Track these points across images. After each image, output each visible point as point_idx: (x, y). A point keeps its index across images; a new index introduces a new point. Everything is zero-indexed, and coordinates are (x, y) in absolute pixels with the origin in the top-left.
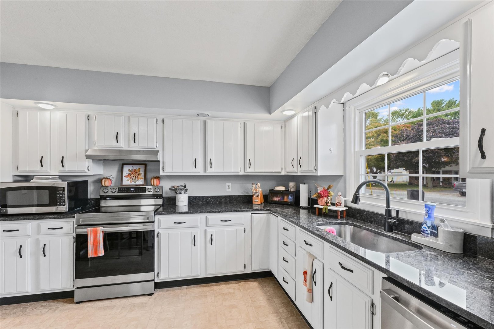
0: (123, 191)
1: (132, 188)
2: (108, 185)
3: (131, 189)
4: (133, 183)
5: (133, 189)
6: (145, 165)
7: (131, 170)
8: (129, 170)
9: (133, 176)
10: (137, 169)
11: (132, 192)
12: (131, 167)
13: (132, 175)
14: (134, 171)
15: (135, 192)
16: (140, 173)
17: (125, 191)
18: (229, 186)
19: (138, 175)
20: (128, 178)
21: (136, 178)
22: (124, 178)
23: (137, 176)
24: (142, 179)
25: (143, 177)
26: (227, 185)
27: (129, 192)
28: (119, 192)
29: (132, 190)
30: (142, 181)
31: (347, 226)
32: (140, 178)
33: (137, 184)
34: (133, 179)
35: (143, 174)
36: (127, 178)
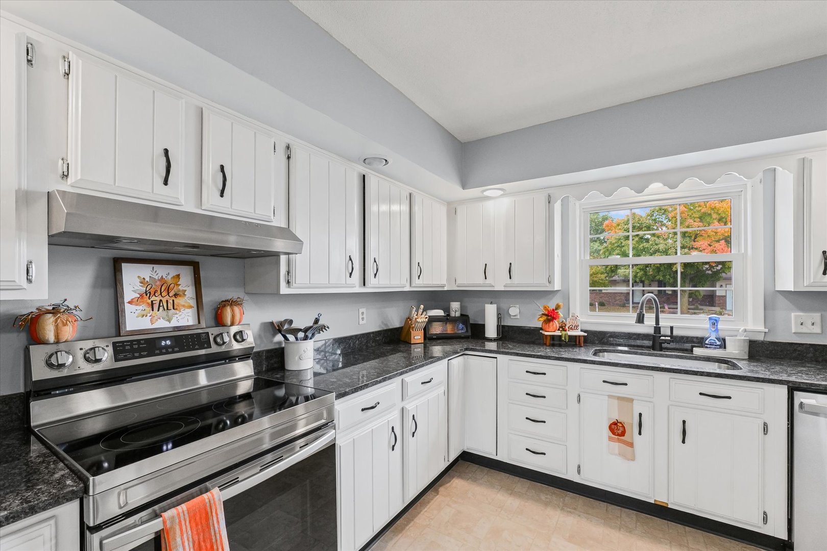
0: (132, 351)
1: (165, 338)
2: (69, 339)
3: (163, 343)
4: (161, 324)
5: (168, 342)
6: (196, 268)
7: (147, 279)
8: (143, 281)
9: (158, 299)
10: (170, 277)
11: (167, 353)
12: (146, 272)
13: (153, 298)
14: (158, 283)
15: (176, 349)
16: (179, 291)
17: (143, 349)
18: (363, 313)
19: (176, 295)
20: (141, 308)
21: (170, 306)
22: (128, 308)
23: (174, 299)
24: (191, 307)
25: (193, 303)
26: (360, 313)
27: (157, 352)
28: (122, 356)
29: (166, 347)
30: (190, 314)
31: (605, 353)
32: (184, 306)
33: (174, 323)
34: (161, 308)
35: (190, 292)
36: (138, 307)
